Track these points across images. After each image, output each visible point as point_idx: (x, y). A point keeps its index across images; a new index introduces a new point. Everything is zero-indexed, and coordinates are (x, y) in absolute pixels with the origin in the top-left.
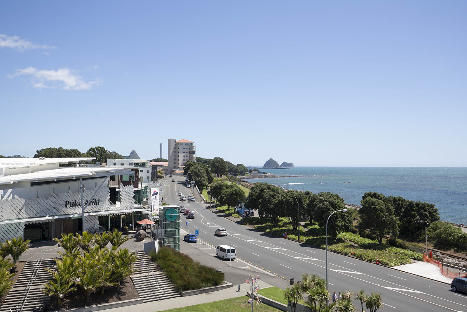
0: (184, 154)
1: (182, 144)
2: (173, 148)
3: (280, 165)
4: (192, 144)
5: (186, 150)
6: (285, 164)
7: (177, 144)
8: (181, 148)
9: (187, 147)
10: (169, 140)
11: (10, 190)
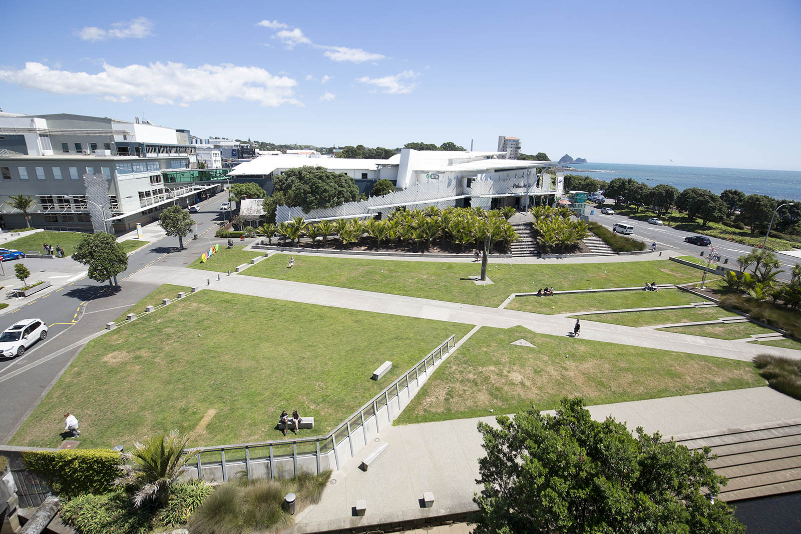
0: (511, 149)
1: (510, 140)
2: (502, 144)
3: (574, 160)
4: (518, 140)
5: (513, 146)
6: (579, 160)
7: (506, 141)
8: (509, 143)
9: (514, 143)
10: (500, 137)
11: (484, 174)
